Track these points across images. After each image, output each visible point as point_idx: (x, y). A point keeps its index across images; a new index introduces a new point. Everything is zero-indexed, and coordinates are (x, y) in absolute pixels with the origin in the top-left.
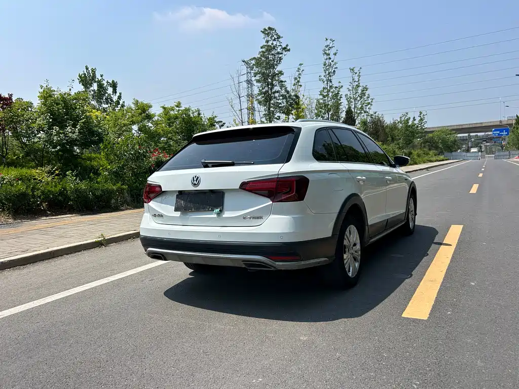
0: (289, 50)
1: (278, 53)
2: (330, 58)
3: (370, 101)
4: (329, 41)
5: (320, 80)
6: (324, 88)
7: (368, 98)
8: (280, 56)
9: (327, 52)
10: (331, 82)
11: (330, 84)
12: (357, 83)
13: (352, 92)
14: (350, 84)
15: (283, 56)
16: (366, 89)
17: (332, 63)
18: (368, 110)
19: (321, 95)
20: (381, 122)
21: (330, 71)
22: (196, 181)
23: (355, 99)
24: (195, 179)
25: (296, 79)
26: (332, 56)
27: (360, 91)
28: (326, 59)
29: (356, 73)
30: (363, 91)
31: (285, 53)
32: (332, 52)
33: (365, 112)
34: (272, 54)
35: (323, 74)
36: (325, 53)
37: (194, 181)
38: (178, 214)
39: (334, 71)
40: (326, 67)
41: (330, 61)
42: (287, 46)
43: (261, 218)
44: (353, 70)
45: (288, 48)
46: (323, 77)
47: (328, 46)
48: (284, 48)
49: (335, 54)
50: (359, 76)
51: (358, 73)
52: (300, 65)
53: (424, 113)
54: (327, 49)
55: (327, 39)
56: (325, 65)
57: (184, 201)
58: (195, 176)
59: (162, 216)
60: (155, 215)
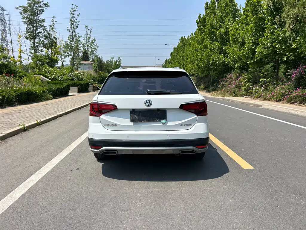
0: (49, 6)
1: (41, 7)
2: (74, 17)
3: (96, 48)
4: (74, 6)
5: (67, 30)
6: (70, 36)
7: (95, 45)
8: (43, 8)
9: (73, 13)
10: (75, 32)
11: (74, 34)
12: (89, 36)
13: (86, 40)
14: (85, 35)
15: (44, 9)
16: (94, 40)
17: (76, 20)
18: (95, 53)
19: (69, 39)
20: (101, 60)
21: (74, 25)
23: (88, 46)
24: (148, 102)
25: (51, 26)
26: (76, 16)
27: (91, 41)
28: (72, 17)
29: (89, 29)
30: (92, 41)
31: (46, 8)
32: (76, 13)
33: (93, 54)
34: (36, 7)
35: (69, 26)
36: (72, 13)
37: (147, 103)
38: (132, 124)
39: (77, 26)
40: (72, 22)
41: (75, 19)
42: (48, 3)
43: (191, 125)
44: (87, 27)
45: (48, 5)
46: (69, 28)
47: (73, 9)
48: (46, 4)
49: (78, 15)
50: (91, 31)
51: (90, 29)
52: (54, 17)
53: (121, 58)
54: (72, 10)
55: (72, 4)
56: (71, 21)
57: (137, 116)
58: (148, 100)
59: (116, 125)
60: (108, 125)
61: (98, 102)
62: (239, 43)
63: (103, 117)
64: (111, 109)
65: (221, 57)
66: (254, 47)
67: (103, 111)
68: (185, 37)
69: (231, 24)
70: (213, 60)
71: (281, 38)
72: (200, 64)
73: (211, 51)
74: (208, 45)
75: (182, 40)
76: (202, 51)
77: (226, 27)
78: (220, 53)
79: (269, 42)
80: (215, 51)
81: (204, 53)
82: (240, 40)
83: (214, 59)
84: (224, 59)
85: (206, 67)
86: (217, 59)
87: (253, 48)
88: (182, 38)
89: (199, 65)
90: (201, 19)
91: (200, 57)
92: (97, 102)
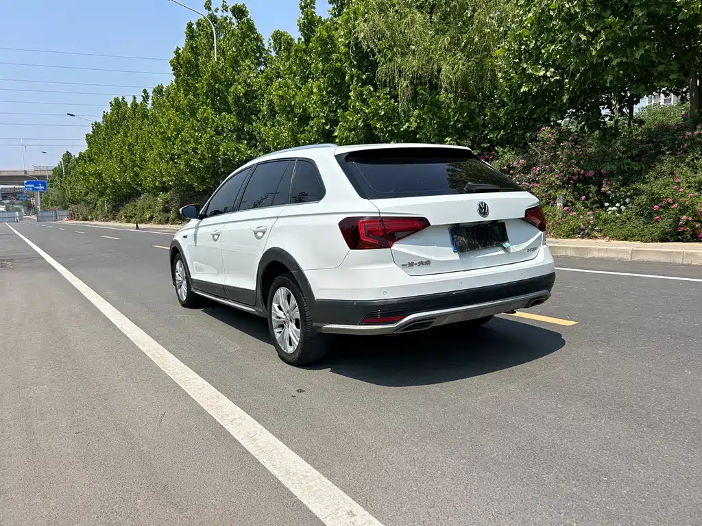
22: (483, 209)
24: (483, 207)
38: (456, 257)
43: (536, 249)
57: (466, 238)
58: (482, 204)
59: (428, 262)
60: (411, 264)
61: (382, 215)
62: (295, 116)
63: (396, 247)
64: (415, 226)
65: (242, 147)
66: (329, 127)
67: (398, 235)
68: (123, 98)
69: (255, 77)
70: (225, 154)
71: (383, 113)
72: (195, 162)
73: (218, 133)
74: (208, 120)
75: (118, 105)
76: (196, 132)
77: (245, 82)
78: (239, 139)
79: (360, 118)
80: (227, 135)
81: (201, 137)
82: (296, 111)
83: (228, 151)
84: (249, 152)
85: (207, 168)
86: (234, 151)
87: (327, 127)
88: (116, 100)
89: (192, 163)
90: (182, 59)
91: (193, 145)
92: (378, 215)
